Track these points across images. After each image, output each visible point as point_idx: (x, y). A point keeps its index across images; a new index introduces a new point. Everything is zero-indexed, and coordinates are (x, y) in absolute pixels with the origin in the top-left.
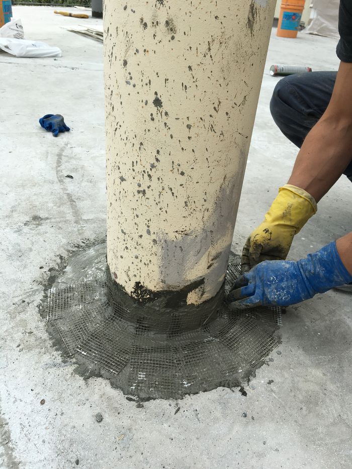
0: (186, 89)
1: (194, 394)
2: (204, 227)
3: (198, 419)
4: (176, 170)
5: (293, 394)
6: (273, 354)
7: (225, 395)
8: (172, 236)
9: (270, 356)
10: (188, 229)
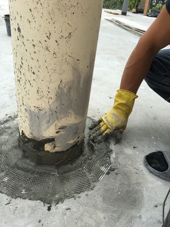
0: (30, 23)
1: (23, 199)
2: (50, 108)
3: (14, 213)
4: (30, 70)
5: (76, 221)
6: (83, 195)
7: (38, 206)
8: (33, 109)
9: (80, 195)
10: (40, 107)
